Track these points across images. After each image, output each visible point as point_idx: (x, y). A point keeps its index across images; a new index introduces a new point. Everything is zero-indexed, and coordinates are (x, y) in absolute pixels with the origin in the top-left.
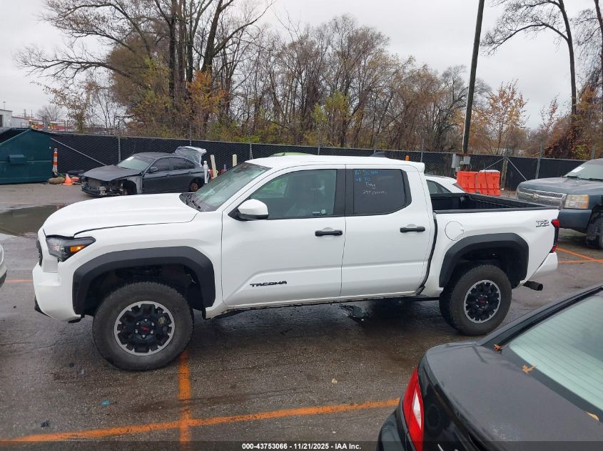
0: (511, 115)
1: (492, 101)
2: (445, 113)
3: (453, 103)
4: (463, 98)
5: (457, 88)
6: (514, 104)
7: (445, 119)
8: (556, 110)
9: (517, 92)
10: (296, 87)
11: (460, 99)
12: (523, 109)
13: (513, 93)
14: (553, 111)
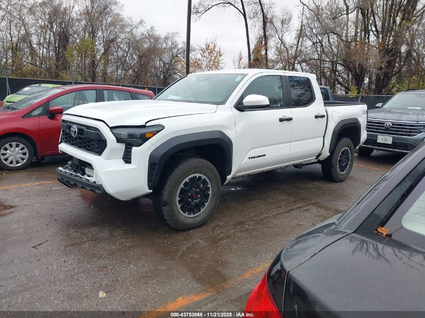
0: (214, 62)
1: (201, 52)
2: (167, 66)
3: (173, 58)
4: (179, 55)
5: (175, 48)
6: (215, 55)
7: (168, 70)
8: (242, 59)
9: (217, 46)
10: (50, 38)
11: (177, 56)
12: (222, 58)
13: (214, 47)
14: (240, 59)
